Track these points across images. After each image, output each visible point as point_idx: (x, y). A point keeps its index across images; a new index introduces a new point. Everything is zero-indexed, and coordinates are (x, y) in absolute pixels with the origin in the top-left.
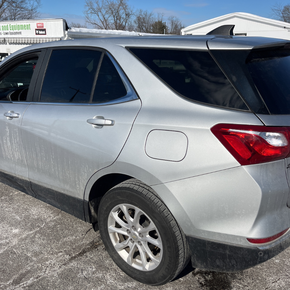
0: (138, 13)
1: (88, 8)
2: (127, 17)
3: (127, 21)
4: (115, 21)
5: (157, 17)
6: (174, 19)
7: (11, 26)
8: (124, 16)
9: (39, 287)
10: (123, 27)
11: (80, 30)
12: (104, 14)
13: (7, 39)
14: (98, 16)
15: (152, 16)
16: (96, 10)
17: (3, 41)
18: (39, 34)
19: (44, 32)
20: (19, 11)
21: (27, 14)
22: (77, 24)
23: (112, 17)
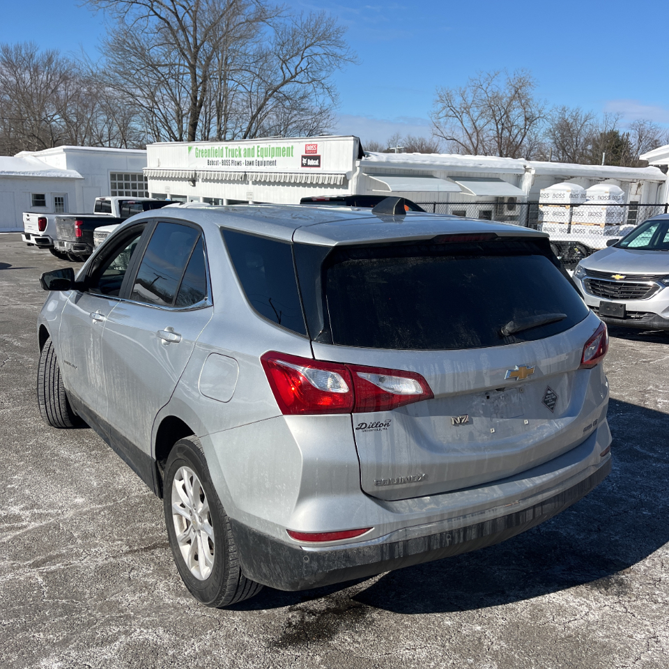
0: (556, 116)
1: (440, 105)
2: (528, 123)
3: (525, 133)
4: (498, 133)
5: (601, 122)
6: (647, 126)
7: (259, 149)
8: (520, 122)
9: (60, 577)
10: (516, 145)
11: (387, 158)
12: (476, 119)
13: (250, 174)
14: (462, 122)
15: (591, 121)
16: (457, 109)
17: (241, 178)
18: (307, 165)
19: (316, 163)
20: (295, 115)
21: (310, 121)
22: (419, 139)
23: (493, 124)
